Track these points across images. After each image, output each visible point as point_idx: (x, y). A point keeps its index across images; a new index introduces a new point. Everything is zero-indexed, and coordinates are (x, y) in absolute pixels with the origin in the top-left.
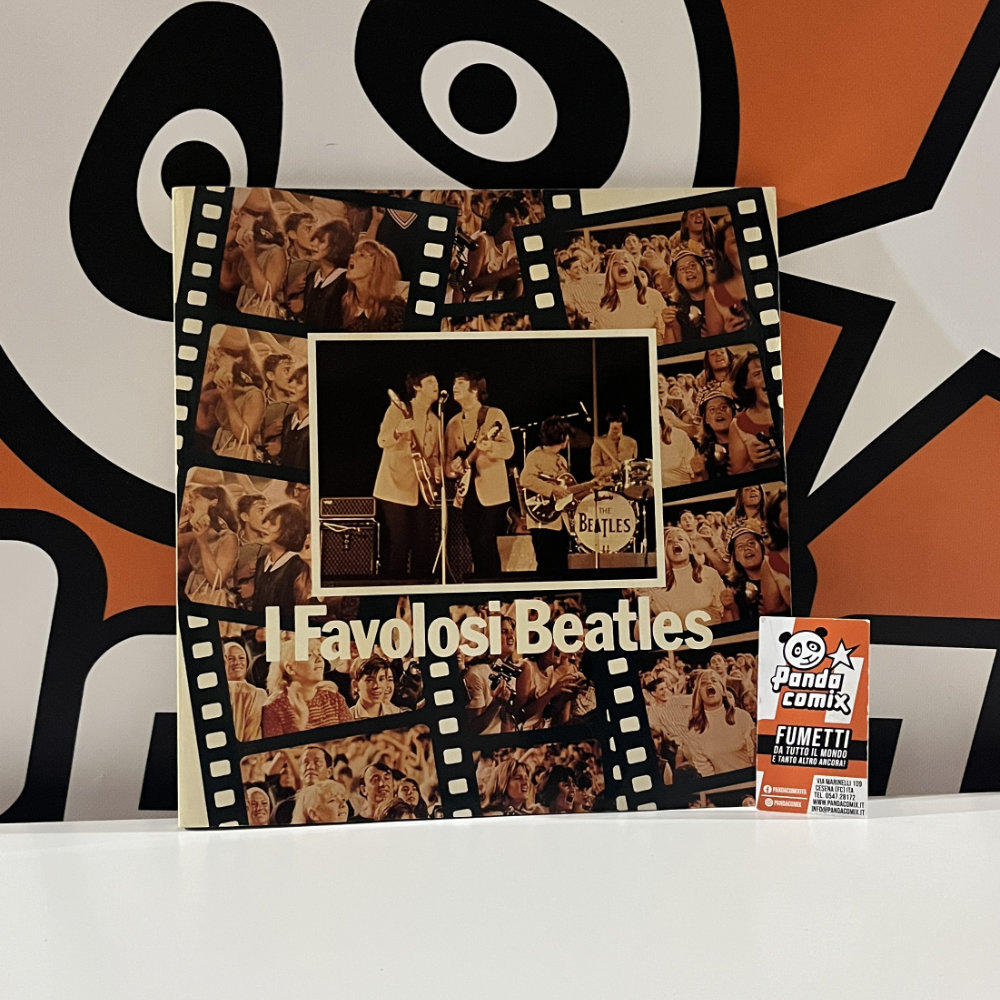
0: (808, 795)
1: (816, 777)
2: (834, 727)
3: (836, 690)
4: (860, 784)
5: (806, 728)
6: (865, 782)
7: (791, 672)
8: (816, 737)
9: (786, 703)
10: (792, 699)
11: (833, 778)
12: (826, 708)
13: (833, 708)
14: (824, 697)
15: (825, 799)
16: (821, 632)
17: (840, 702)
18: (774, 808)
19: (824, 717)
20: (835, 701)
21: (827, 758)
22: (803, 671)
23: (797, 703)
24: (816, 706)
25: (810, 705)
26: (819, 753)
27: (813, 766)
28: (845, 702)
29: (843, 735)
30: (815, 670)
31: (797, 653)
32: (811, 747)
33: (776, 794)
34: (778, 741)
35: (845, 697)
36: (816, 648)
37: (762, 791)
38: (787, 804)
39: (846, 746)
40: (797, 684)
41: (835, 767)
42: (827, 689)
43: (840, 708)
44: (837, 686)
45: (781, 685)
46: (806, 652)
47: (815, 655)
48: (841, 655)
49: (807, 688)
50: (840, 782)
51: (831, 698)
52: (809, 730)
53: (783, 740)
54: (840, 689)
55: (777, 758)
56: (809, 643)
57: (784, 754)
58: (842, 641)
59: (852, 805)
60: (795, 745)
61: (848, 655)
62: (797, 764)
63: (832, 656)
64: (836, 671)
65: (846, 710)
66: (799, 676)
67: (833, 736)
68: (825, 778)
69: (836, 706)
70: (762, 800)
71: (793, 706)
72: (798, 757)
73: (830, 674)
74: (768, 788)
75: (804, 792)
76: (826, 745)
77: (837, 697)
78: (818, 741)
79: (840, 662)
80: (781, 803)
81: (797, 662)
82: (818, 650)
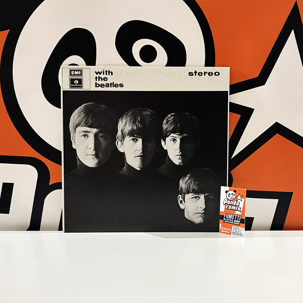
0: (231, 230)
1: (233, 226)
2: (237, 215)
3: (238, 206)
4: (243, 229)
5: (231, 214)
6: (244, 229)
7: (228, 200)
8: (233, 217)
9: (227, 208)
11: (236, 227)
12: (235, 210)
13: (237, 210)
14: (235, 207)
15: (235, 232)
16: (235, 191)
17: (239, 209)
18: (224, 233)
19: (235, 212)
20: (238, 209)
22: (230, 201)
23: (229, 208)
24: (233, 209)
25: (232, 209)
26: (234, 221)
27: (232, 224)
28: (240, 209)
29: (239, 217)
30: (233, 200)
31: (229, 196)
32: (232, 219)
33: (224, 229)
34: (224, 217)
35: (240, 208)
36: (233, 195)
37: (221, 229)
38: (226, 232)
39: (240, 220)
40: (229, 204)
41: (237, 225)
42: (236, 205)
43: (239, 210)
44: (238, 205)
45: (226, 203)
46: (231, 196)
47: (233, 197)
48: (239, 197)
49: (231, 205)
50: (238, 228)
51: (237, 207)
52: (232, 215)
53: (226, 217)
54: (239, 206)
55: (224, 221)
56: (232, 194)
57: (226, 220)
58: (239, 194)
59: (241, 234)
60: (228, 218)
61: (241, 198)
62: (229, 223)
63: (237, 197)
64: (238, 201)
65: (240, 211)
67: (237, 217)
68: (235, 227)
69: (238, 210)
70: (221, 230)
71: (228, 209)
72: (229, 221)
73: (237, 202)
74: (222, 228)
75: (230, 230)
76: (235, 219)
77: (238, 208)
78: (233, 218)
79: (239, 199)
80: (225, 232)
81: (229, 198)
82: (234, 196)
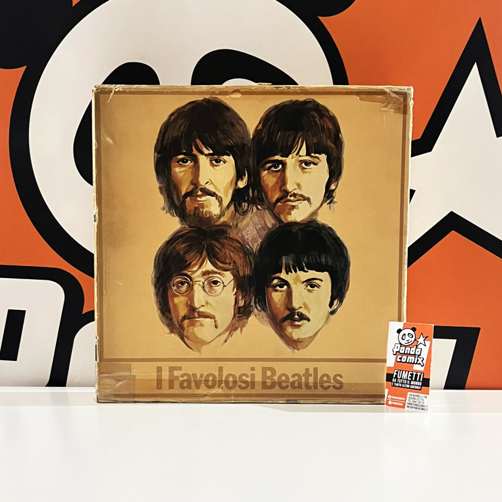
0: (405, 401)
1: (409, 393)
2: (417, 372)
3: (418, 355)
4: (426, 397)
5: (406, 371)
7: (401, 346)
8: (409, 375)
9: (398, 360)
10: (401, 358)
11: (415, 394)
12: (414, 363)
13: (417, 363)
14: (413, 358)
15: (412, 402)
16: (414, 329)
17: (420, 361)
18: (392, 405)
19: (413, 367)
20: (418, 360)
21: (413, 385)
22: (406, 346)
23: (403, 360)
24: (410, 362)
25: (408, 361)
26: (410, 382)
27: (408, 388)
28: (422, 361)
29: (420, 375)
30: (410, 346)
31: (403, 338)
32: (407, 380)
33: (393, 399)
34: (394, 377)
35: (422, 359)
37: (387, 398)
38: (397, 404)
39: (421, 380)
40: (403, 352)
41: (416, 389)
42: (415, 354)
43: (420, 364)
45: (397, 352)
46: (407, 338)
47: (411, 339)
48: (421, 340)
49: (407, 354)
50: (418, 396)
51: (416, 358)
53: (396, 376)
54: (420, 355)
55: (394, 384)
56: (409, 334)
57: (397, 382)
58: (422, 334)
59: (423, 406)
60: (401, 378)
61: (424, 340)
62: (401, 387)
63: (418, 340)
64: (419, 347)
65: (422, 364)
66: (404, 348)
67: (416, 375)
68: (412, 393)
70: (387, 401)
71: (401, 362)
72: (402, 384)
73: (416, 348)
74: (390, 397)
76: (413, 379)
77: (419, 358)
78: (410, 377)
79: (421, 343)
80: (395, 403)
81: (403, 342)
82: (412, 337)
